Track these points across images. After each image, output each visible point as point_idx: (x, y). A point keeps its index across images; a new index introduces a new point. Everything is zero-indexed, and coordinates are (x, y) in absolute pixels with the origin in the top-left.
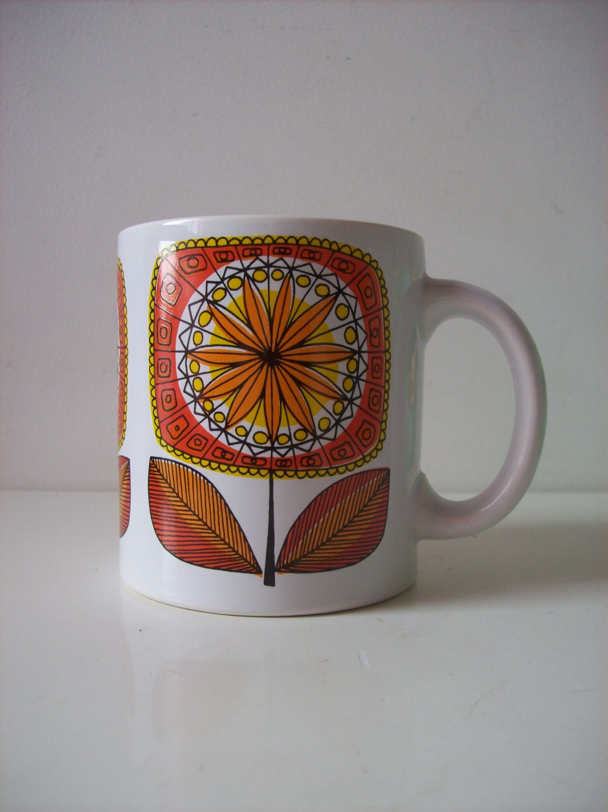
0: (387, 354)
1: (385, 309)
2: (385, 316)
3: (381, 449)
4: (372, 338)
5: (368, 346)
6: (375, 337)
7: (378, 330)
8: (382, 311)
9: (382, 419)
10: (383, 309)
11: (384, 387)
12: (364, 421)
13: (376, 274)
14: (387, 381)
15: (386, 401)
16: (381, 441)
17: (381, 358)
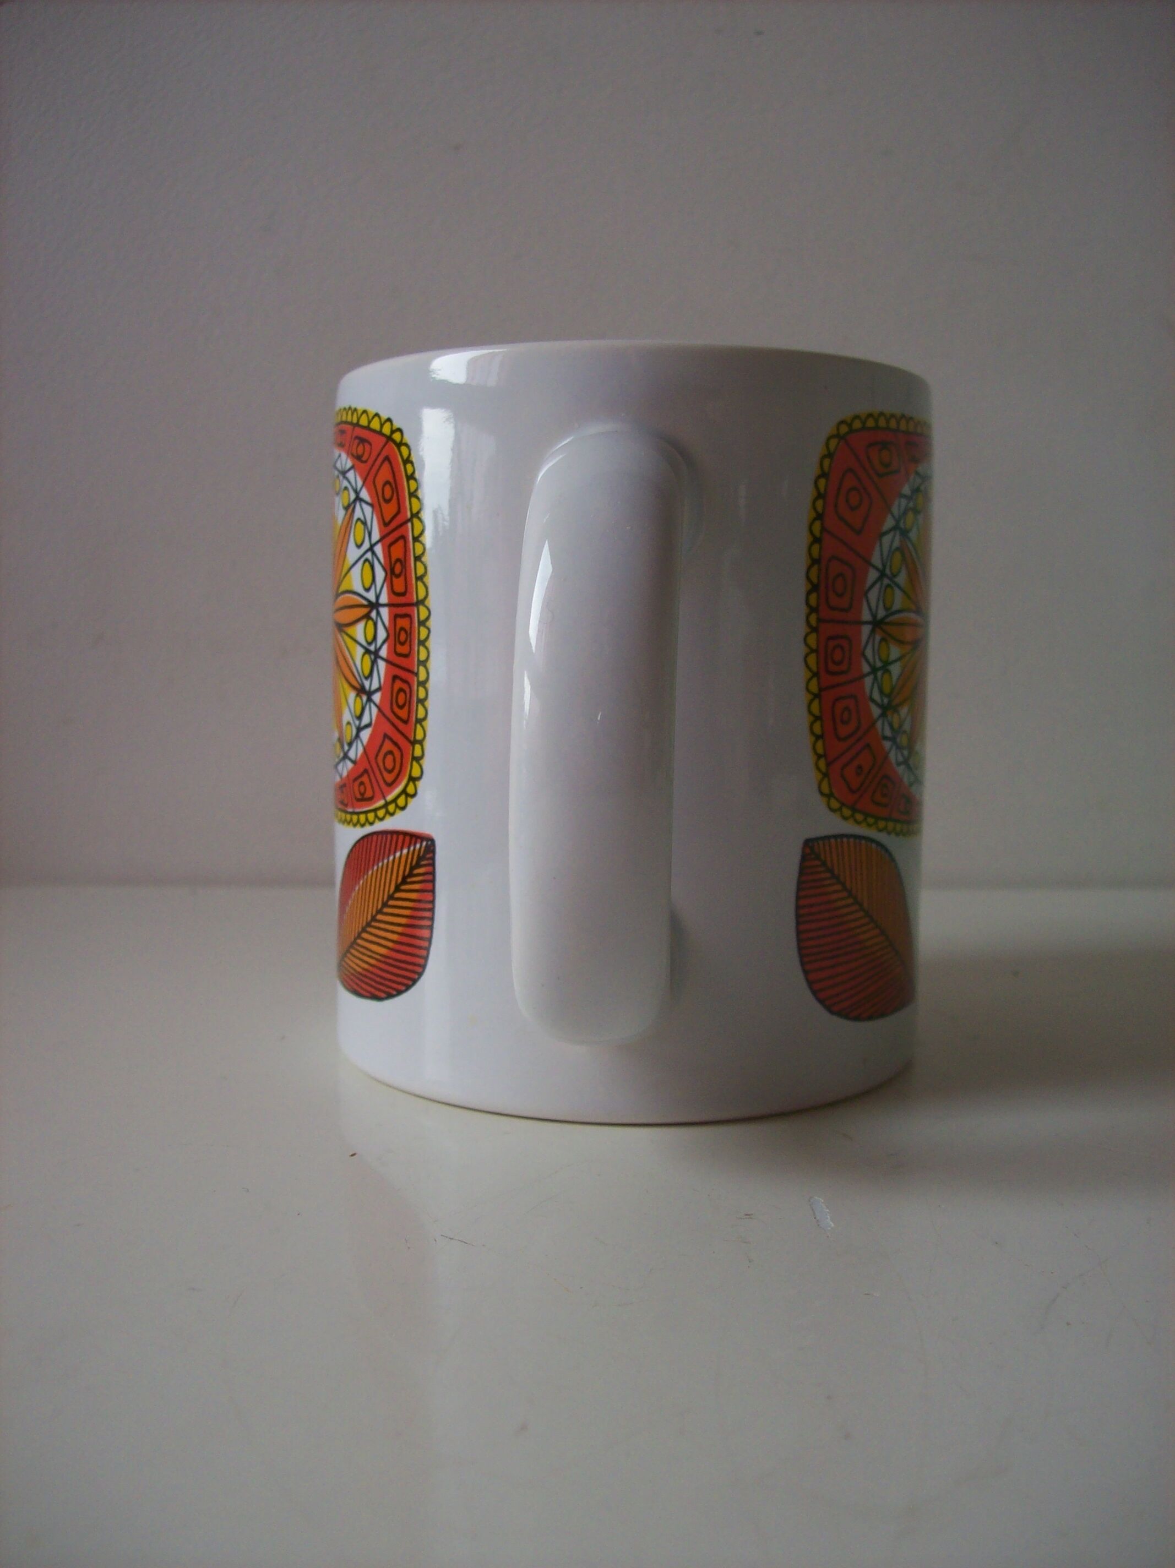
0: (422, 609)
1: (415, 520)
2: (416, 534)
3: (413, 796)
4: (394, 579)
5: (389, 594)
6: (398, 576)
7: (403, 562)
8: (409, 525)
9: (415, 737)
10: (410, 520)
11: (417, 674)
12: (386, 736)
13: (398, 453)
14: (424, 663)
15: (422, 701)
16: (413, 780)
17: (409, 616)
